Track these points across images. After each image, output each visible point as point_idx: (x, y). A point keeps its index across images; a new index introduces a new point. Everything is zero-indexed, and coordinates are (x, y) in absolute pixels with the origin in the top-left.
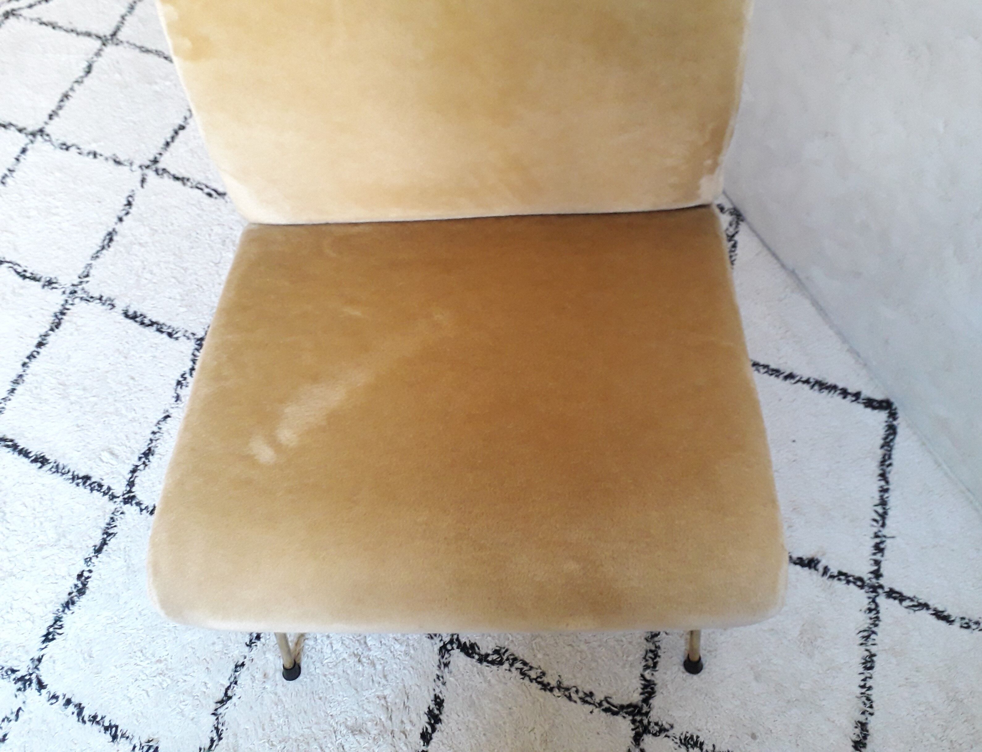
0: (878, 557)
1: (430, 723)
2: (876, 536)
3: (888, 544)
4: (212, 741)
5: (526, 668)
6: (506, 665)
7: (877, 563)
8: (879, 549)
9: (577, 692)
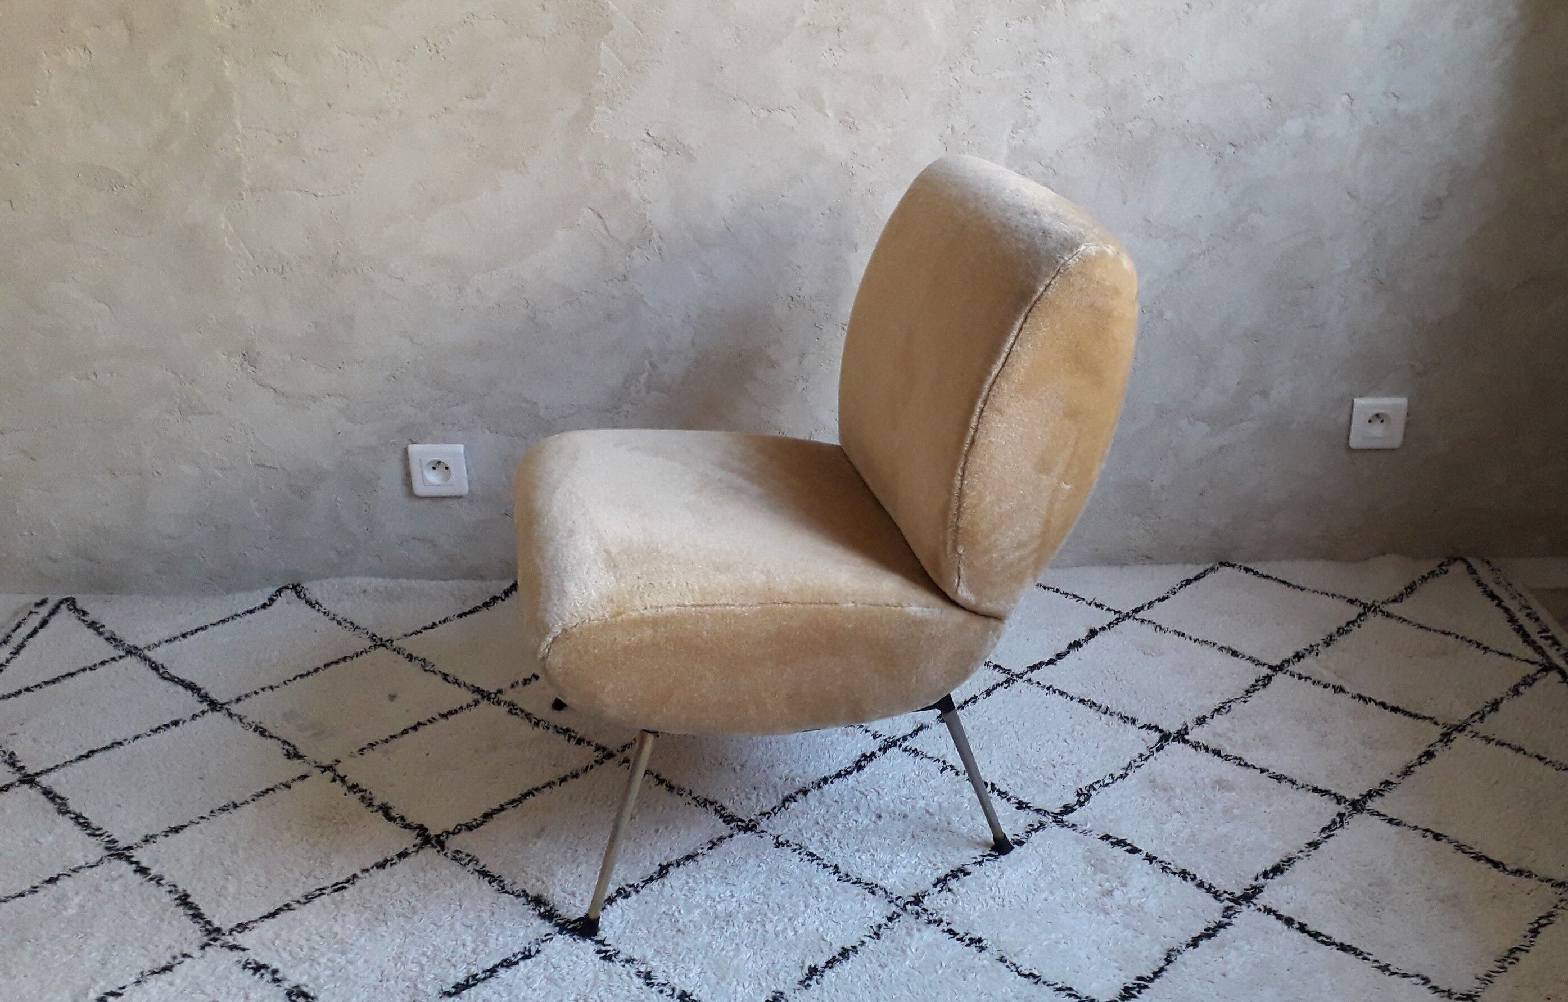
0: (1105, 608)
1: (1123, 847)
2: (1090, 604)
3: (1098, 602)
4: (1069, 995)
5: (1101, 783)
6: (1093, 793)
7: (1109, 609)
8: (1100, 606)
9: (1135, 761)
